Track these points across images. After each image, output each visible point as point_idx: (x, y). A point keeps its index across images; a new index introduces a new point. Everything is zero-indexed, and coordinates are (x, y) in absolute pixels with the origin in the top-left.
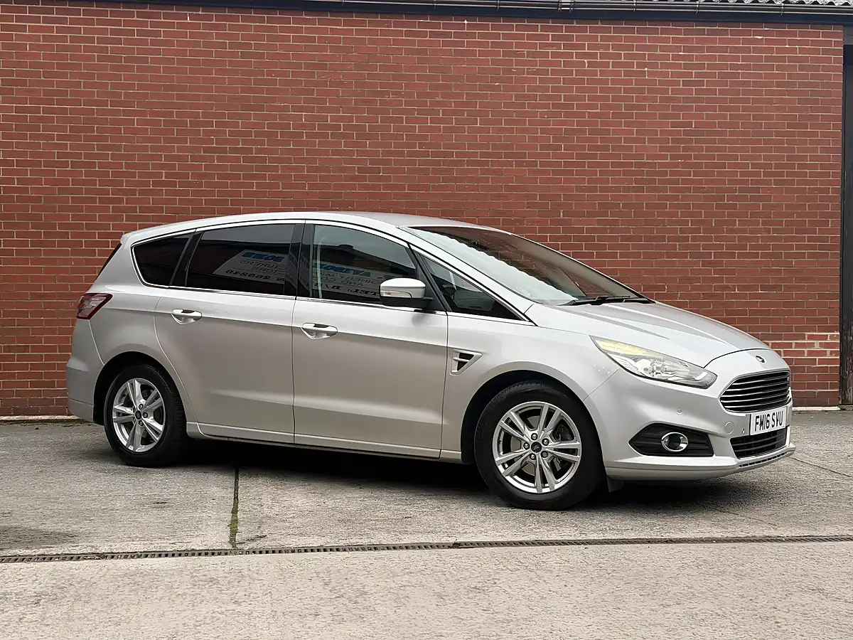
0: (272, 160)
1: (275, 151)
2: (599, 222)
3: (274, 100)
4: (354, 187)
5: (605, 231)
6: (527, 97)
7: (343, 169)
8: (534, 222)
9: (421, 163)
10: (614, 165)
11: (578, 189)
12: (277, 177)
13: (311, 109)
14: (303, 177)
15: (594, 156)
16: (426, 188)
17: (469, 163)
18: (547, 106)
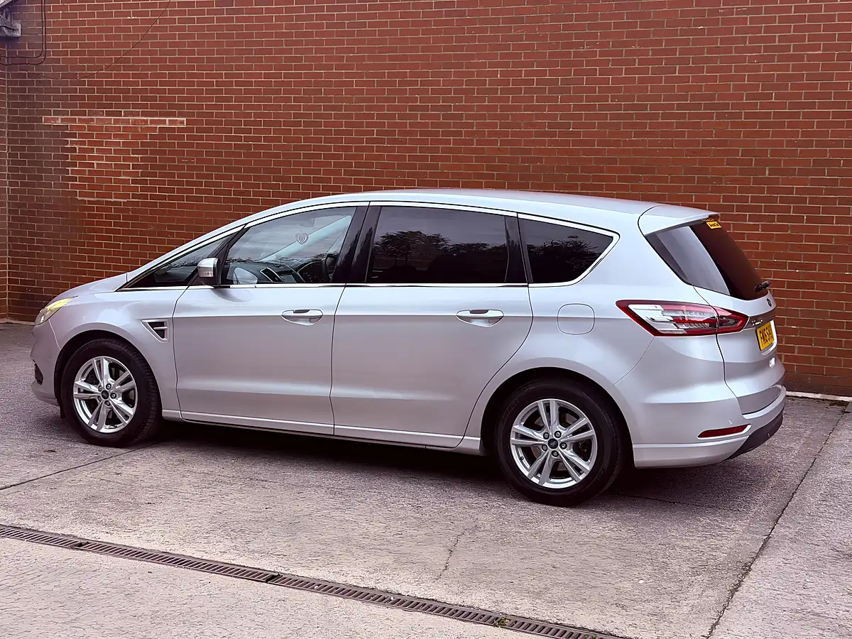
0: (469, 117)
1: (471, 108)
2: (814, 182)
3: (472, 57)
4: (543, 143)
5: (819, 191)
6: (735, 40)
7: (533, 125)
8: (734, 181)
9: (613, 117)
10: (836, 115)
11: (790, 143)
12: (472, 134)
13: (507, 65)
14: (496, 134)
15: (812, 105)
16: (617, 143)
17: (665, 116)
18: (757, 49)
